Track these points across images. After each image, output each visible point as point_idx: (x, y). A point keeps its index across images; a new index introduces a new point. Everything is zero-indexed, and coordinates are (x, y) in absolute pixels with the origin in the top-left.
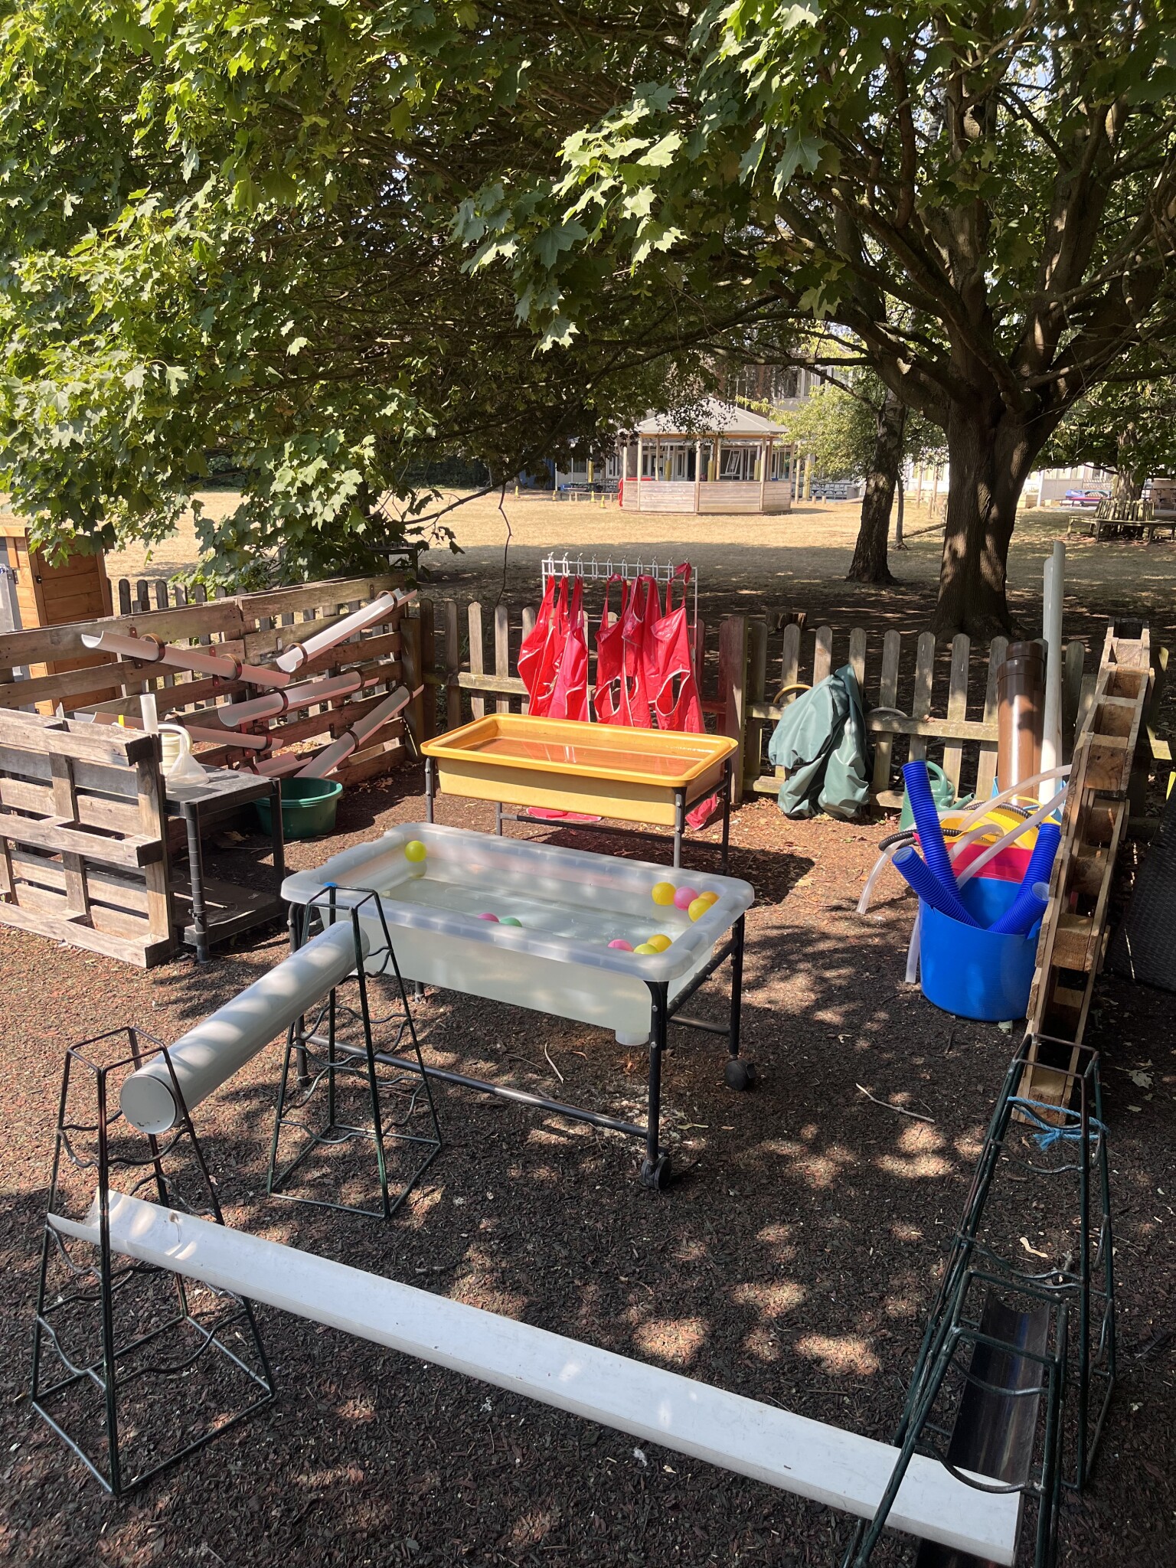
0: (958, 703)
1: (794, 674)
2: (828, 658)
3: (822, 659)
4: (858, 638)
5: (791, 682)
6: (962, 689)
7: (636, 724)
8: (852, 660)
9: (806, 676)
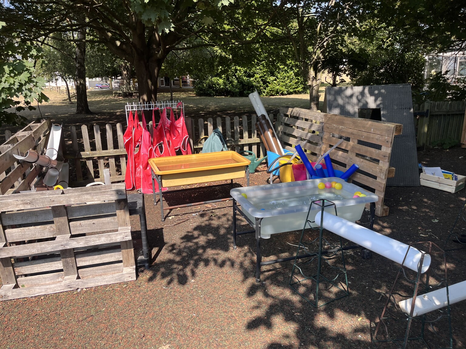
0: (246, 135)
1: (203, 133)
2: (212, 127)
3: (210, 128)
4: (219, 120)
5: (203, 136)
6: (247, 130)
7: (172, 155)
8: (219, 127)
9: (206, 133)
